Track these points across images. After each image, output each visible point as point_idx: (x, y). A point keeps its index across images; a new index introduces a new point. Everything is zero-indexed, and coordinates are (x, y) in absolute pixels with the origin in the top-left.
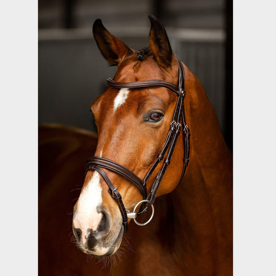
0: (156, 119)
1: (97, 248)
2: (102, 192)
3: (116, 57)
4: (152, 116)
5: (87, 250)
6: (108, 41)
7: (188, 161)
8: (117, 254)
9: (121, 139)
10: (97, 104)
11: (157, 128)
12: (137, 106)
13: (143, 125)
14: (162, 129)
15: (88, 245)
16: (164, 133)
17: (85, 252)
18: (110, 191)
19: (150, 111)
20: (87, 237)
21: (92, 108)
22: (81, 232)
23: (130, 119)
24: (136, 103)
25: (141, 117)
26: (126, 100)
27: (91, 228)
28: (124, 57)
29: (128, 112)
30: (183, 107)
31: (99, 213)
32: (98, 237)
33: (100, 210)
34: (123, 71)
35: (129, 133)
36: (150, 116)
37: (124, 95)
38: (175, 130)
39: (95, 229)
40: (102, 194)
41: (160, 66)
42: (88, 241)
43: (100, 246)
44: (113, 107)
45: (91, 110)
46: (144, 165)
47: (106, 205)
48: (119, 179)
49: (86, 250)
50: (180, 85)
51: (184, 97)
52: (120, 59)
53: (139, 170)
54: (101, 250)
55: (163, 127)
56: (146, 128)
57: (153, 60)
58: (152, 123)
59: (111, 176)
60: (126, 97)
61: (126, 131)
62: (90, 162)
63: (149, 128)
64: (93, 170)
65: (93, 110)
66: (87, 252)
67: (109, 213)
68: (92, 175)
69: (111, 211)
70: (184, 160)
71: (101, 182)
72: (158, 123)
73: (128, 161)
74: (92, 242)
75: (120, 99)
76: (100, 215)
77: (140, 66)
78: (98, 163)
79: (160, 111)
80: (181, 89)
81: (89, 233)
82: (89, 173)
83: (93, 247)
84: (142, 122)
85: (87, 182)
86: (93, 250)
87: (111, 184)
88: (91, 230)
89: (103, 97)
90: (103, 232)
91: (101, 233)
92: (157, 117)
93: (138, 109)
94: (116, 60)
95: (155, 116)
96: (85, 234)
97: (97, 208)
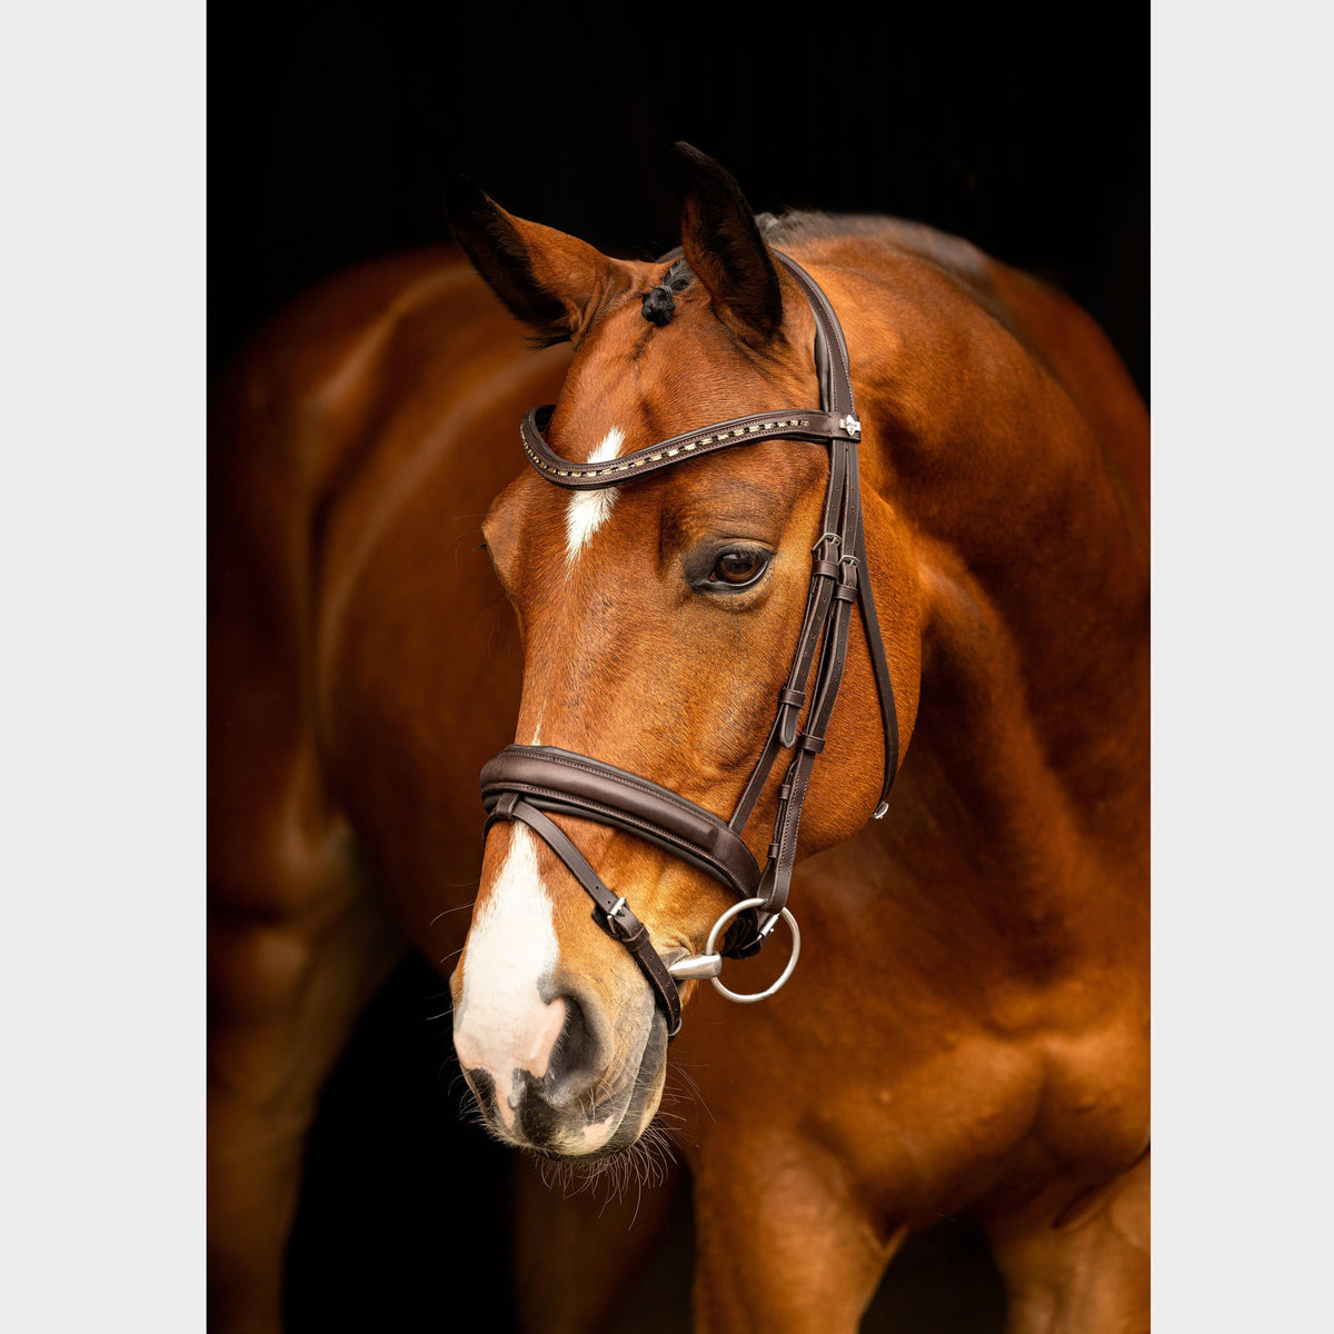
9: (609, 680)
20: (515, 1103)
27: (525, 1069)
35: (641, 647)
40: (555, 922)
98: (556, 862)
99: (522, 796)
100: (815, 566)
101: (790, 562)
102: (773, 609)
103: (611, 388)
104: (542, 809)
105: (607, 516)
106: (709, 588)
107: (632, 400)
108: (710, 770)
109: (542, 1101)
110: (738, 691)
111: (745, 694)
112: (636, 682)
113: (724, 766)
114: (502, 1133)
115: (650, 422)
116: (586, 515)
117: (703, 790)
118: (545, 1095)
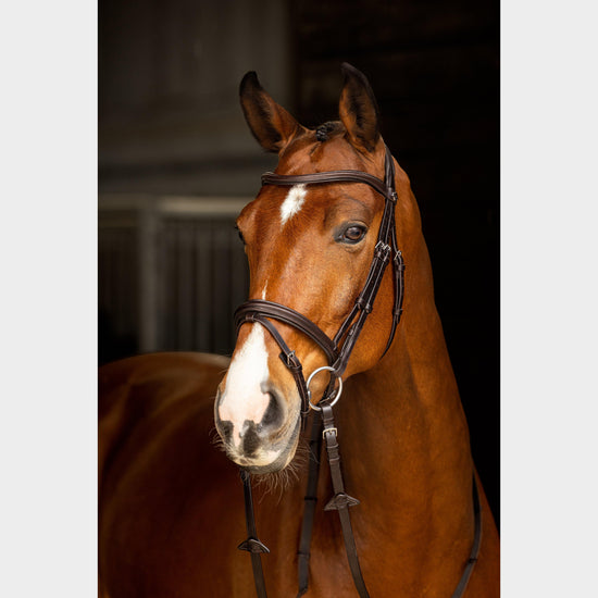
0: (356, 238)
1: (260, 451)
2: (269, 359)
3: (278, 138)
4: (349, 232)
5: (242, 457)
6: (266, 110)
7: (401, 312)
8: (291, 469)
10: (248, 216)
11: (356, 253)
12: (323, 216)
13: (334, 247)
14: (363, 255)
15: (245, 449)
16: (366, 263)
18: (284, 357)
19: (345, 223)
20: (243, 435)
21: (238, 224)
22: (232, 426)
23: (312, 238)
24: (321, 210)
25: (330, 234)
26: (303, 206)
28: (290, 138)
29: (308, 225)
30: (393, 219)
31: (264, 393)
32: (263, 434)
33: (266, 389)
34: (292, 160)
36: (345, 234)
37: (298, 199)
38: (382, 257)
41: (357, 151)
42: (245, 441)
43: (266, 449)
44: (280, 219)
45: (237, 228)
46: (335, 317)
47: (275, 380)
48: (295, 336)
49: (239, 459)
50: (388, 183)
51: (394, 204)
52: (285, 142)
53: (327, 324)
54: (267, 457)
55: (364, 253)
56: (339, 252)
57: (344, 141)
58: (348, 245)
59: (284, 332)
60: (301, 202)
61: (304, 257)
62: (245, 310)
63: (343, 253)
64: (252, 322)
65: (240, 227)
67: (280, 394)
68: (250, 331)
69: (283, 390)
70: (394, 311)
72: (357, 245)
73: (308, 307)
74: (251, 443)
75: (292, 204)
76: (267, 398)
77: (321, 151)
78: (262, 309)
79: (362, 224)
80: (390, 189)
81: (247, 427)
82: (245, 328)
83: (253, 451)
84: (331, 243)
85: (243, 342)
86: (254, 457)
87: (284, 345)
88: (250, 423)
89: (259, 203)
90: (271, 426)
91: (268, 428)
92: (358, 234)
93: (325, 221)
94: (277, 144)
95: (353, 233)
96: (239, 430)
97: (262, 384)
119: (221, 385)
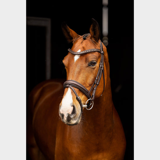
1: (72, 121)
9: (79, 74)
17: (66, 123)
39: (70, 113)
66: (67, 123)
71: (72, 93)
97: (71, 104)
98: (73, 92)
99: (70, 85)
100: (100, 66)
101: (97, 65)
102: (96, 69)
103: (79, 46)
104: (72, 86)
105: (79, 58)
106: (90, 66)
107: (81, 47)
108: (88, 85)
109: (70, 117)
110: (91, 77)
111: (92, 78)
112: (81, 75)
113: (89, 85)
114: (64, 121)
115: (84, 48)
116: (76, 58)
117: (87, 87)
118: (70, 116)
119: (60, 104)
